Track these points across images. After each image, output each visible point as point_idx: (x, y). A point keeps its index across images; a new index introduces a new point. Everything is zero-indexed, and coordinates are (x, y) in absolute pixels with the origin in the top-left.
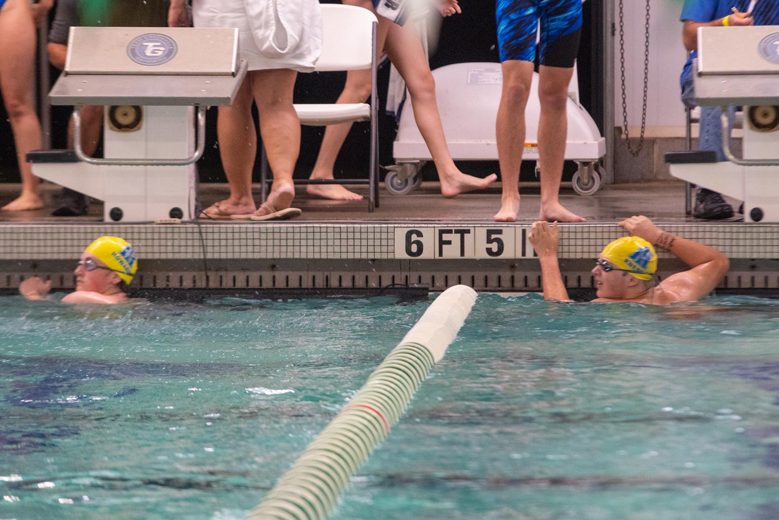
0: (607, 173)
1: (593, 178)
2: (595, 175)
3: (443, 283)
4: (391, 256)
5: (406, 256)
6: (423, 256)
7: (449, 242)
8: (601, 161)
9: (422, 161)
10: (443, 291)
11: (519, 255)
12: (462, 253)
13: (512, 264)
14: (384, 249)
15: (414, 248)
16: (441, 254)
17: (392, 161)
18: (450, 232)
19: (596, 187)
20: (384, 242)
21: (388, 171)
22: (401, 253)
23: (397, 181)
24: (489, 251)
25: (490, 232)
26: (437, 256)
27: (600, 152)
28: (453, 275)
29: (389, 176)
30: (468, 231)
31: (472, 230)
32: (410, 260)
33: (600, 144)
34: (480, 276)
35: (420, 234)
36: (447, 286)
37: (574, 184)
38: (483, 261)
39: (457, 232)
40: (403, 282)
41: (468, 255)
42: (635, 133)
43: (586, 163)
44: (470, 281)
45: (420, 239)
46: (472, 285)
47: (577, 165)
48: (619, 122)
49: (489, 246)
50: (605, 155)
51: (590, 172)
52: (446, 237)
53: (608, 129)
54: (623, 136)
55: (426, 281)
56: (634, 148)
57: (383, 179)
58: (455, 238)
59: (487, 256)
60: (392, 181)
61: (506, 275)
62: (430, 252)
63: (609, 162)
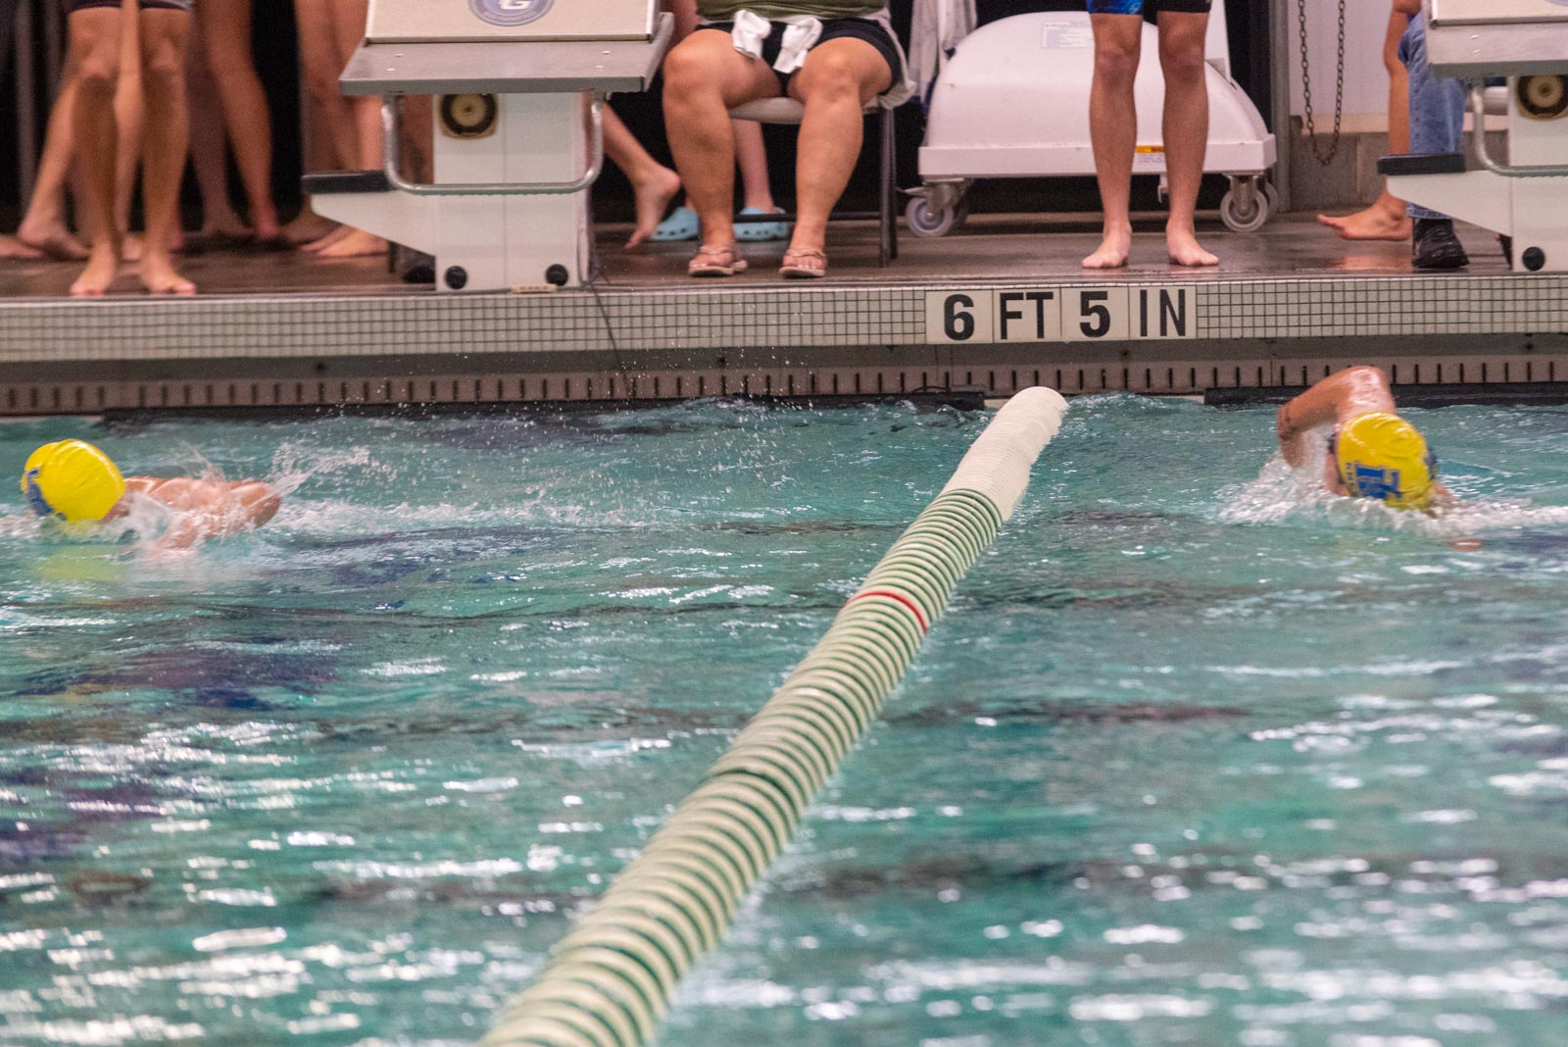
0: (1278, 194)
1: (1256, 204)
2: (1260, 197)
3: (1008, 385)
4: (919, 340)
5: (946, 340)
6: (973, 339)
7: (1018, 315)
8: (1269, 175)
9: (968, 179)
10: (1009, 397)
11: (1136, 335)
12: (1041, 332)
13: (1125, 350)
14: (909, 328)
15: (959, 326)
16: (1004, 334)
17: (917, 180)
18: (1019, 297)
19: (1261, 218)
20: (908, 317)
21: (910, 197)
22: (936, 335)
23: (926, 214)
24: (1086, 328)
25: (1086, 297)
26: (998, 339)
27: (1266, 160)
28: (1025, 372)
29: (914, 204)
30: (1050, 296)
31: (1056, 293)
32: (952, 346)
33: (1266, 146)
34: (1070, 371)
35: (968, 302)
36: (1015, 388)
37: (1224, 212)
38: (1075, 345)
39: (1030, 296)
40: (941, 383)
41: (1051, 335)
42: (1324, 126)
43: (1243, 178)
44: (1053, 379)
45: (968, 310)
46: (1058, 387)
47: (1228, 182)
48: (1297, 108)
49: (1086, 319)
50: (1276, 165)
51: (1250, 191)
52: (1012, 305)
53: (1280, 119)
54: (1306, 132)
55: (980, 381)
56: (1324, 151)
57: (902, 212)
58: (1028, 307)
59: (1083, 337)
60: (916, 215)
61: (1114, 368)
62: (985, 332)
63: (1282, 176)
